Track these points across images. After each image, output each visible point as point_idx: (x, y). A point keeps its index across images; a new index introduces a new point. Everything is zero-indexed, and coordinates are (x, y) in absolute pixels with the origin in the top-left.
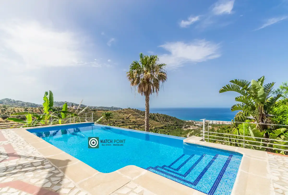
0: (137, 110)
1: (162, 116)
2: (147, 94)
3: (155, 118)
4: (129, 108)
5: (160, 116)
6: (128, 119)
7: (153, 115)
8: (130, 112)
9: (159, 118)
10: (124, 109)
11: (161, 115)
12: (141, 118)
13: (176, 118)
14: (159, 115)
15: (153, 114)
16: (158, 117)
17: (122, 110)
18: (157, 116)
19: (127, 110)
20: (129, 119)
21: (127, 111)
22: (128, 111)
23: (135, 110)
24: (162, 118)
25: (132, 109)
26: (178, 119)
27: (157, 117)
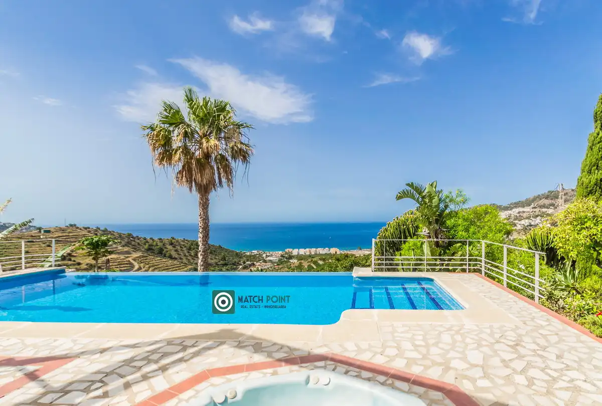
0: (103, 231)
1: (186, 245)
2: (204, 190)
3: (165, 250)
4: (71, 225)
5: (180, 244)
6: (70, 260)
7: (159, 244)
8: (76, 237)
9: (176, 251)
10: (52, 230)
11: (183, 241)
12: (119, 253)
13: (221, 248)
14: (177, 241)
15: (160, 239)
16: (174, 247)
17: (40, 232)
18: (171, 244)
19: (63, 230)
20: (73, 259)
21: (60, 235)
22: (64, 234)
23: (96, 231)
24: (184, 249)
25: (86, 228)
26: (226, 250)
27: (170, 247)
